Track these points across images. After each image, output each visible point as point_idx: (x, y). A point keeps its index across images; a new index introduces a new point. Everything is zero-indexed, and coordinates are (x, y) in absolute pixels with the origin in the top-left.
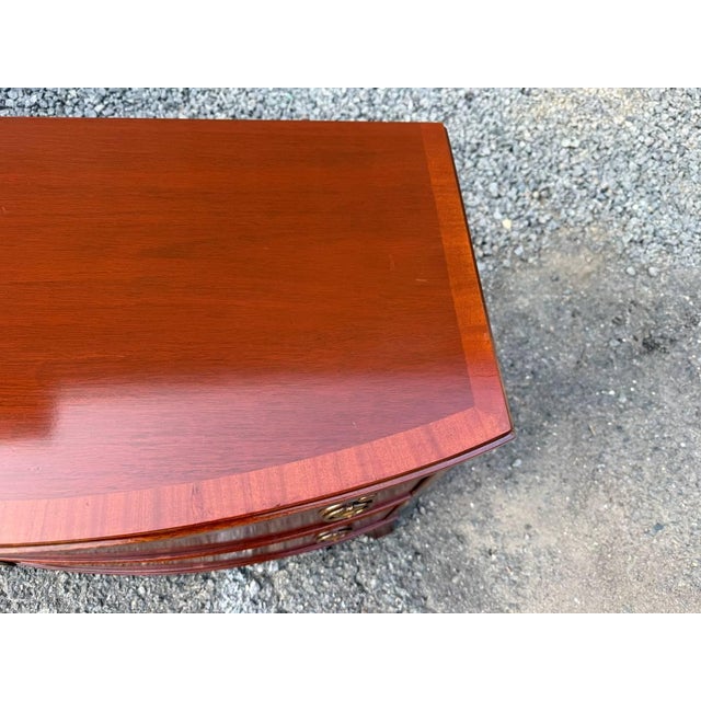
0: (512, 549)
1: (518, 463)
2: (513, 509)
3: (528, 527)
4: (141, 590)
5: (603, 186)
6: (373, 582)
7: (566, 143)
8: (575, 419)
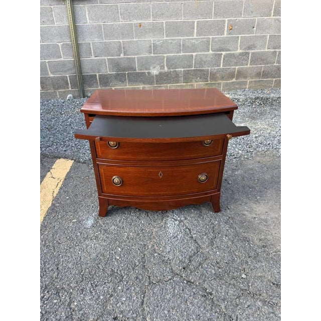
0: (263, 217)
1: (258, 198)
2: (260, 208)
3: (266, 212)
4: (143, 222)
5: (268, 143)
6: (217, 222)
7: (254, 136)
8: (275, 189)
